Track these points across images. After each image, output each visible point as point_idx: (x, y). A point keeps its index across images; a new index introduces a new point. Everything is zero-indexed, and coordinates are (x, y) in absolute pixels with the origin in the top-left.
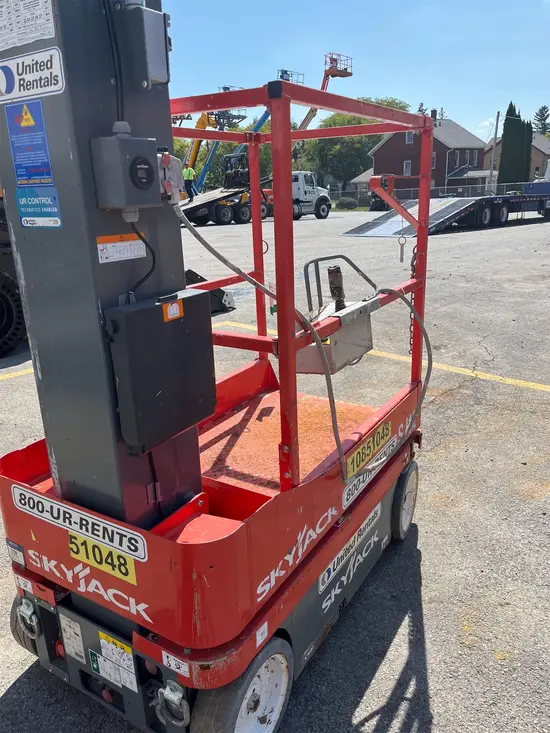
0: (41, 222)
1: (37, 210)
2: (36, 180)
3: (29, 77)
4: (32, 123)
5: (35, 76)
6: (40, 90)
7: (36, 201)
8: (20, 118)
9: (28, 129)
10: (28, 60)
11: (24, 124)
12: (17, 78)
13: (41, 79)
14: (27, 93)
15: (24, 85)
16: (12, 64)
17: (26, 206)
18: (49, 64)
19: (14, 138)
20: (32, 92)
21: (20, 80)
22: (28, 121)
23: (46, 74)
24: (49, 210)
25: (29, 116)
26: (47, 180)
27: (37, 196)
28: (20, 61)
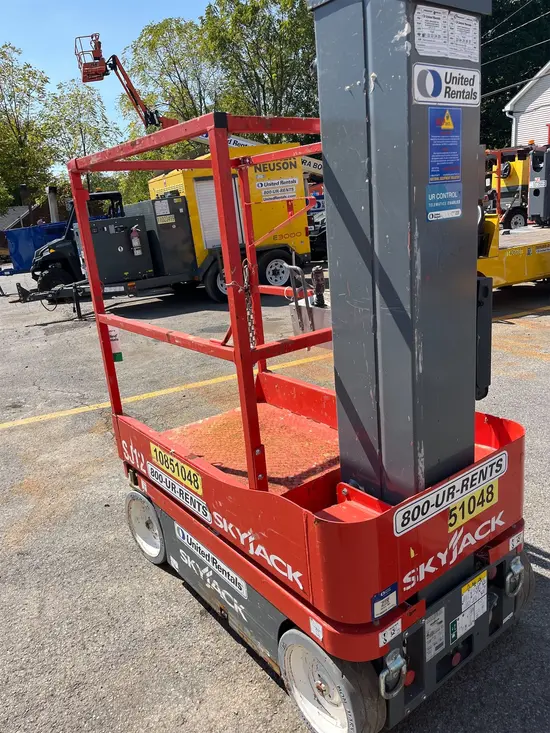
0: (445, 214)
1: (444, 204)
2: (446, 177)
3: (455, 87)
4: (451, 127)
5: (460, 88)
6: (462, 101)
7: (444, 196)
8: (442, 121)
9: (447, 132)
10: (456, 72)
11: (444, 127)
12: (444, 85)
13: (464, 92)
14: (450, 100)
15: (449, 93)
16: (442, 71)
17: (434, 201)
18: (471, 82)
19: (434, 138)
20: (454, 100)
21: (447, 88)
22: (448, 125)
23: (468, 88)
24: (454, 203)
25: (450, 120)
26: (457, 176)
27: (445, 192)
28: (449, 71)
